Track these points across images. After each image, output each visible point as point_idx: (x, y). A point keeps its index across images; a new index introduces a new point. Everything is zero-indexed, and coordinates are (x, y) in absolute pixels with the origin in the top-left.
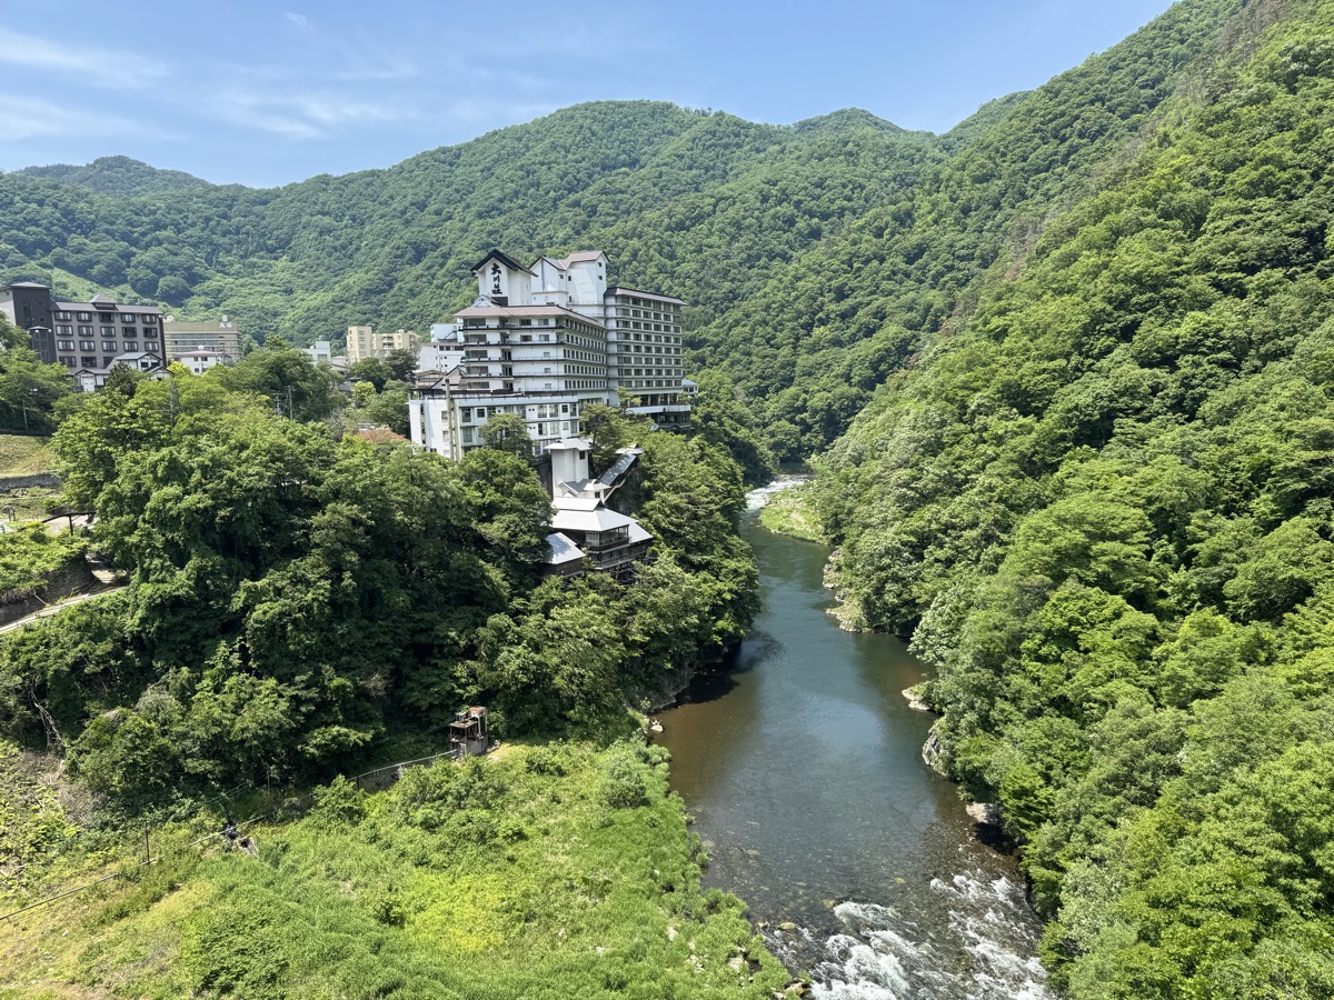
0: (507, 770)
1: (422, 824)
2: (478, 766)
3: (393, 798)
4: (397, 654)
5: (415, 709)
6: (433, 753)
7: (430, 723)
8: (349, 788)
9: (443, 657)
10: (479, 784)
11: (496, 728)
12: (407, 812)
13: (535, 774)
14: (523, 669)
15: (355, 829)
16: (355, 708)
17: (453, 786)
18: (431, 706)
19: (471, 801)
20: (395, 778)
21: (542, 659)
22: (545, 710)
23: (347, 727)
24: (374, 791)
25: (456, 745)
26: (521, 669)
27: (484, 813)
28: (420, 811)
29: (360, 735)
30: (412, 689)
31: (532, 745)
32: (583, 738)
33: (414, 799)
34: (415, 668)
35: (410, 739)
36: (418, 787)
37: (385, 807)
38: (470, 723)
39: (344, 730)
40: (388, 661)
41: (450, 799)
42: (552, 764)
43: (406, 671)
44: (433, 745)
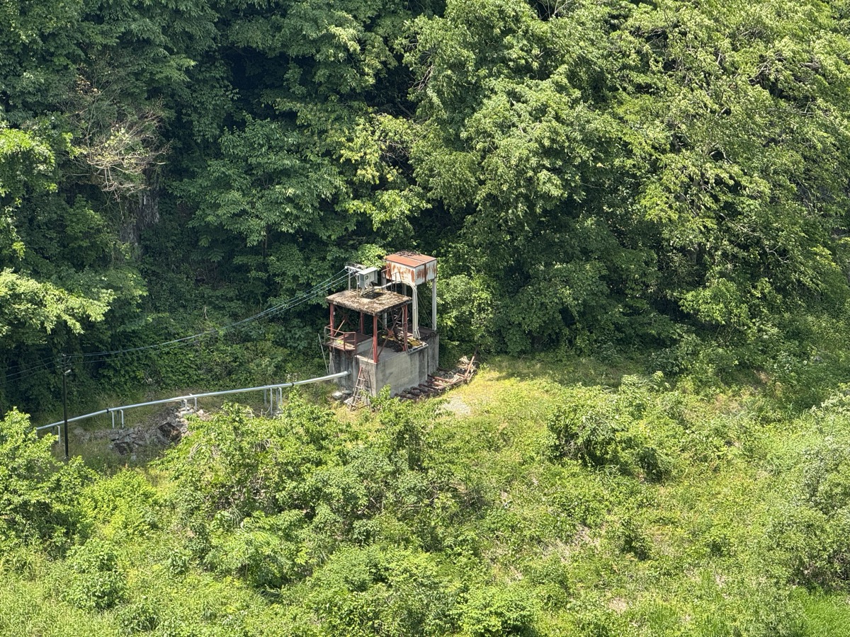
0: (492, 446)
1: (243, 571)
2: (409, 428)
3: (165, 491)
4: (178, 76)
5: (232, 241)
6: (279, 373)
7: (271, 288)
8: (41, 449)
9: (314, 94)
10: (410, 478)
11: (463, 321)
12: (202, 532)
13: (574, 466)
14: (552, 152)
15: (58, 567)
16: (59, 225)
17: (335, 476)
18: (275, 237)
19: (386, 522)
20: (169, 435)
21: (614, 129)
22: (616, 284)
23: (36, 274)
24: (110, 468)
25: (346, 358)
26: (547, 152)
27: (422, 561)
28: (241, 534)
29: (75, 302)
30: (224, 184)
31: (568, 382)
32: (727, 376)
33: (222, 501)
34: (232, 123)
35: (214, 327)
36: (235, 468)
37: (141, 514)
38: (389, 300)
39: (28, 285)
40: (154, 92)
41: (323, 511)
42: (629, 443)
43: (205, 127)
44: (280, 354)
